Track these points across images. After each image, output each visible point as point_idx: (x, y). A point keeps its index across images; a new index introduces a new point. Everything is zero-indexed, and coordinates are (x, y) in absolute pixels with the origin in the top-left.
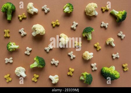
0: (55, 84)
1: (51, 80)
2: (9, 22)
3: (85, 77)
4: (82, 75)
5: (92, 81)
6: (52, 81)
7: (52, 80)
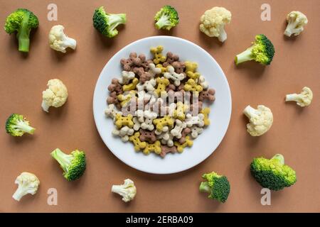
0: (129, 204)
1: (117, 196)
2: (25, 56)
3: (211, 184)
4: (204, 178)
5: (228, 193)
6: (122, 197)
7: (121, 194)
